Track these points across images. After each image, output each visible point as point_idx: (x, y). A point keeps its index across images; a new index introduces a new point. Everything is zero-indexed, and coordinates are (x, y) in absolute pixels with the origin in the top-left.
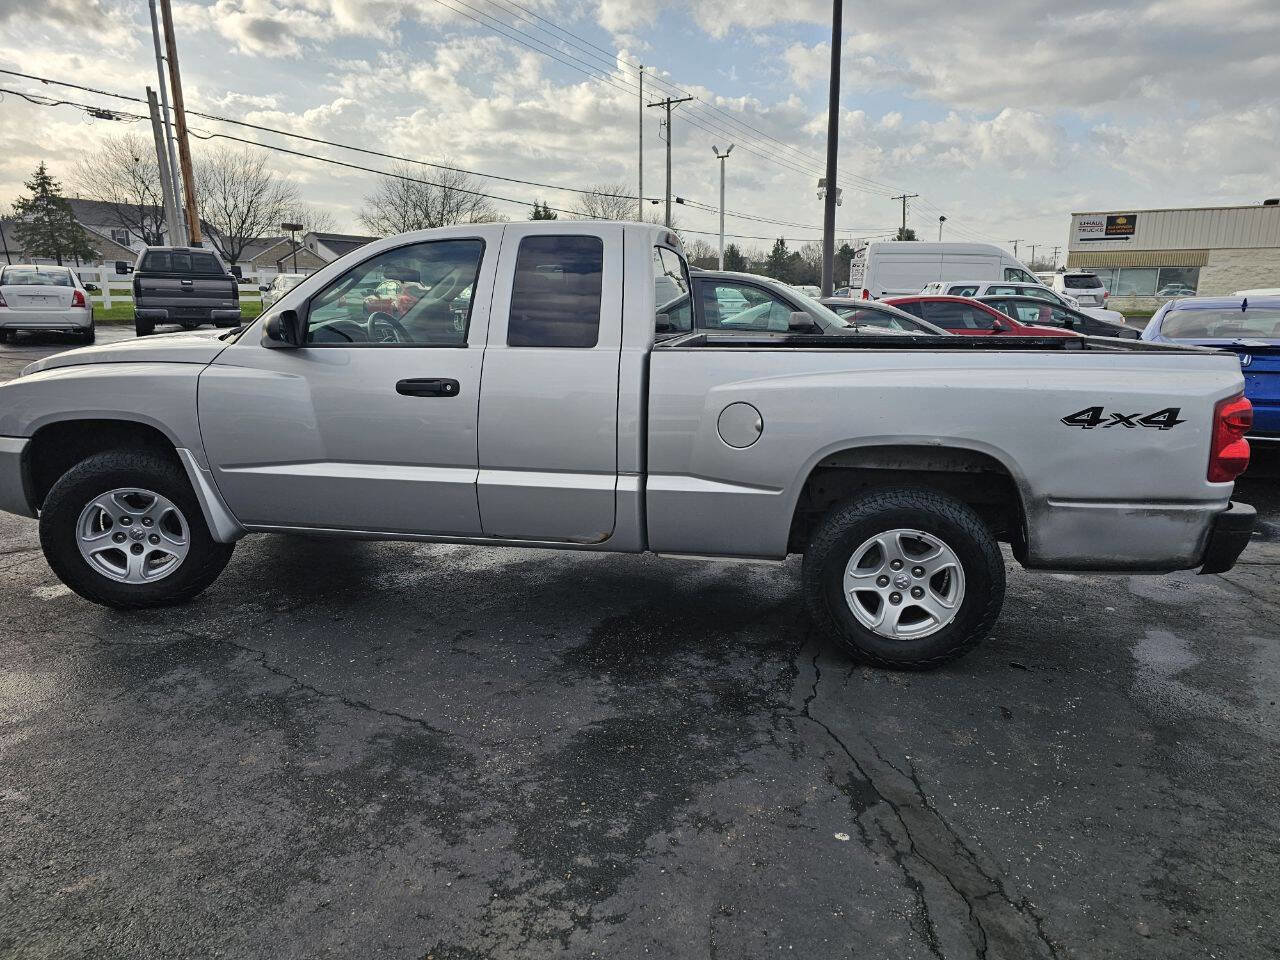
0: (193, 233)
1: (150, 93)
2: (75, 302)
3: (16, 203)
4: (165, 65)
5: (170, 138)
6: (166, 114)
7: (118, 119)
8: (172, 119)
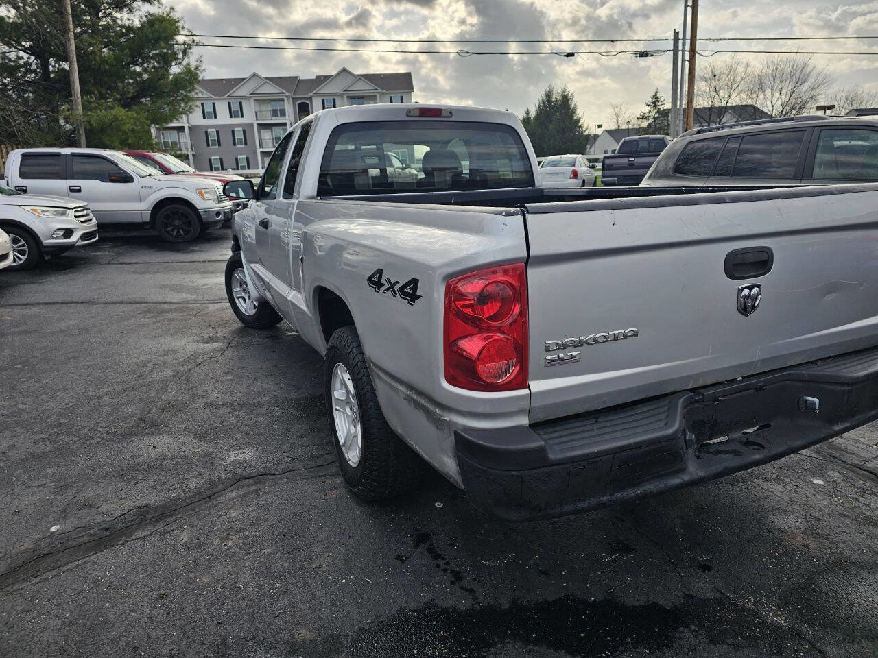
0: (687, 124)
1: (676, 33)
2: (572, 176)
3: (638, 116)
4: (690, 10)
5: (683, 61)
6: (684, 45)
7: (652, 55)
8: (688, 47)
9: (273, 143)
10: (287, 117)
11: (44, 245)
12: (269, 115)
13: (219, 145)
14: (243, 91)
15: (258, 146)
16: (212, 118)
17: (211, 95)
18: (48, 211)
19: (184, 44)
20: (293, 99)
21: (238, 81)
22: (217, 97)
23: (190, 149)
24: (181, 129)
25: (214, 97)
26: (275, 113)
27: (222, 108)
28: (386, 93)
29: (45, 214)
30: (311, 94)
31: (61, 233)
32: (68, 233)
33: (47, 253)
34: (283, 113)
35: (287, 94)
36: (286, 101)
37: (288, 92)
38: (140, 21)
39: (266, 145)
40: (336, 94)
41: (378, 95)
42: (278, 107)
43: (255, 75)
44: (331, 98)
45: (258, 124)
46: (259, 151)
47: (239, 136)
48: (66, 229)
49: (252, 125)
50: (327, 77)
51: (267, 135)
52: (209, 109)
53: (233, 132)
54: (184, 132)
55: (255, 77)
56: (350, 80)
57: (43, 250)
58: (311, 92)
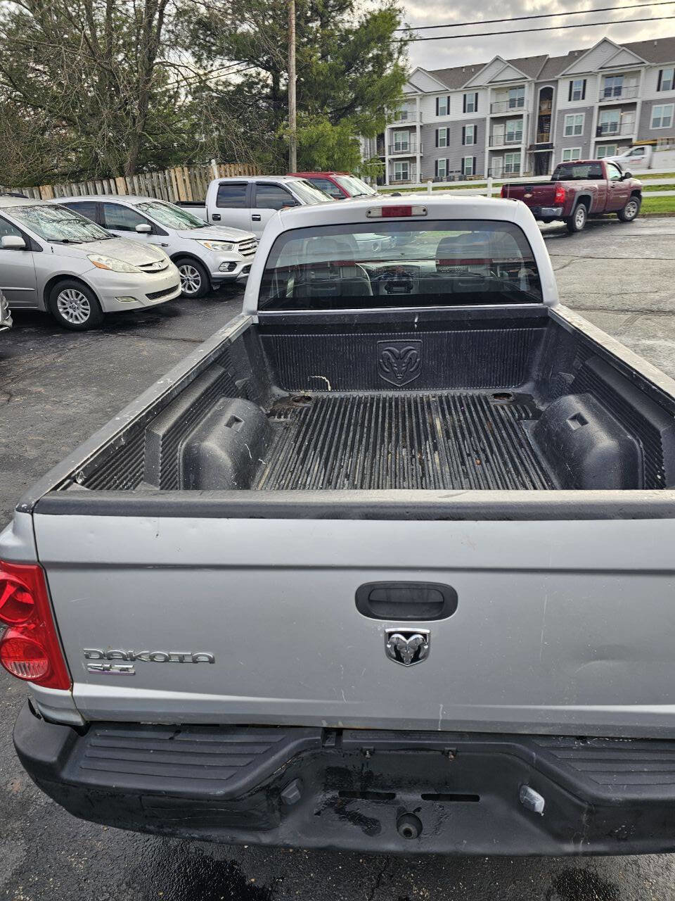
9: (505, 139)
10: (525, 108)
11: (213, 276)
12: (506, 105)
13: (448, 145)
14: (482, 79)
15: (487, 145)
16: (445, 115)
17: (448, 88)
18: (217, 245)
19: (401, 40)
20: (536, 84)
21: (479, 68)
22: (454, 90)
23: (419, 151)
24: (413, 129)
25: (450, 90)
26: (512, 103)
27: (457, 102)
28: (656, 67)
29: (216, 247)
30: (558, 76)
31: (227, 265)
32: (232, 265)
33: (216, 284)
34: (521, 102)
35: (530, 79)
36: (526, 89)
37: (530, 76)
38: (359, 22)
39: (497, 143)
40: (590, 73)
41: (643, 70)
42: (516, 95)
43: (497, 59)
44: (582, 79)
45: (492, 118)
46: (488, 149)
47: (470, 133)
48: (231, 263)
49: (484, 120)
50: (582, 52)
51: (499, 130)
52: (443, 104)
53: (464, 128)
54: (416, 132)
55: (498, 62)
56: (610, 52)
57: (212, 281)
58: (557, 74)
